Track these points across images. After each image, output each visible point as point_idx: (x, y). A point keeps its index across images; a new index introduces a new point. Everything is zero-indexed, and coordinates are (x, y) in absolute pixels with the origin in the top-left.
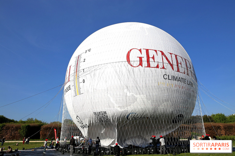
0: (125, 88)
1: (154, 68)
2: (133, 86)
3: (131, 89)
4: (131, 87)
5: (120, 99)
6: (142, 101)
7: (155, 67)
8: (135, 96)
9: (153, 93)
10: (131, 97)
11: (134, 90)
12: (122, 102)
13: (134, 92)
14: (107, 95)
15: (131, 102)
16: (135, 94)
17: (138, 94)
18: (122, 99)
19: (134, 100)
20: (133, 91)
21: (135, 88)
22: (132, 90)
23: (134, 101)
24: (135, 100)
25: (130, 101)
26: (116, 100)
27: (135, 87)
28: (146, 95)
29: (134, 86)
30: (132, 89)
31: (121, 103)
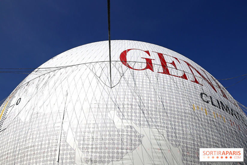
0: (111, 108)
1: (177, 78)
2: (132, 105)
3: (128, 112)
4: (126, 106)
5: (95, 137)
6: (158, 147)
7: (180, 77)
8: (137, 128)
9: (184, 129)
10: (125, 134)
11: (133, 114)
12: (98, 146)
13: (135, 120)
14: (60, 124)
15: (124, 147)
16: (136, 124)
17: (144, 125)
18: (99, 137)
19: (133, 142)
20: (132, 116)
21: (136, 109)
22: (129, 114)
23: (135, 145)
24: (137, 143)
25: (122, 144)
26: (84, 140)
27: (138, 107)
28: (167, 132)
29: (133, 103)
30: (130, 110)
31: (96, 148)
